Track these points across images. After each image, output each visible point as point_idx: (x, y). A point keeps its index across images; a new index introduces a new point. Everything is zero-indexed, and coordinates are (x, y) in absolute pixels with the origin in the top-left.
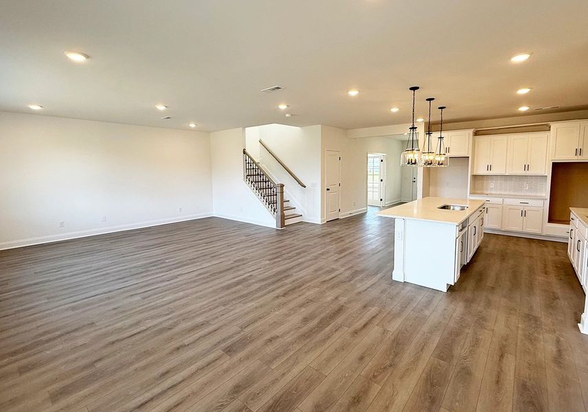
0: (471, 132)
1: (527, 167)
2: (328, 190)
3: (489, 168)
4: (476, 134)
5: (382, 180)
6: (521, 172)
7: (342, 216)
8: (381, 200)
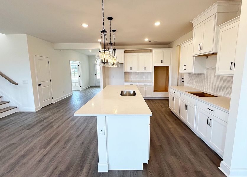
0: (123, 50)
1: (145, 68)
2: (40, 85)
3: (131, 68)
4: (125, 52)
5: (79, 76)
6: (143, 70)
7: (54, 101)
8: (80, 87)
